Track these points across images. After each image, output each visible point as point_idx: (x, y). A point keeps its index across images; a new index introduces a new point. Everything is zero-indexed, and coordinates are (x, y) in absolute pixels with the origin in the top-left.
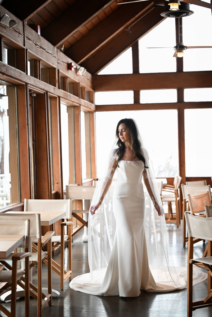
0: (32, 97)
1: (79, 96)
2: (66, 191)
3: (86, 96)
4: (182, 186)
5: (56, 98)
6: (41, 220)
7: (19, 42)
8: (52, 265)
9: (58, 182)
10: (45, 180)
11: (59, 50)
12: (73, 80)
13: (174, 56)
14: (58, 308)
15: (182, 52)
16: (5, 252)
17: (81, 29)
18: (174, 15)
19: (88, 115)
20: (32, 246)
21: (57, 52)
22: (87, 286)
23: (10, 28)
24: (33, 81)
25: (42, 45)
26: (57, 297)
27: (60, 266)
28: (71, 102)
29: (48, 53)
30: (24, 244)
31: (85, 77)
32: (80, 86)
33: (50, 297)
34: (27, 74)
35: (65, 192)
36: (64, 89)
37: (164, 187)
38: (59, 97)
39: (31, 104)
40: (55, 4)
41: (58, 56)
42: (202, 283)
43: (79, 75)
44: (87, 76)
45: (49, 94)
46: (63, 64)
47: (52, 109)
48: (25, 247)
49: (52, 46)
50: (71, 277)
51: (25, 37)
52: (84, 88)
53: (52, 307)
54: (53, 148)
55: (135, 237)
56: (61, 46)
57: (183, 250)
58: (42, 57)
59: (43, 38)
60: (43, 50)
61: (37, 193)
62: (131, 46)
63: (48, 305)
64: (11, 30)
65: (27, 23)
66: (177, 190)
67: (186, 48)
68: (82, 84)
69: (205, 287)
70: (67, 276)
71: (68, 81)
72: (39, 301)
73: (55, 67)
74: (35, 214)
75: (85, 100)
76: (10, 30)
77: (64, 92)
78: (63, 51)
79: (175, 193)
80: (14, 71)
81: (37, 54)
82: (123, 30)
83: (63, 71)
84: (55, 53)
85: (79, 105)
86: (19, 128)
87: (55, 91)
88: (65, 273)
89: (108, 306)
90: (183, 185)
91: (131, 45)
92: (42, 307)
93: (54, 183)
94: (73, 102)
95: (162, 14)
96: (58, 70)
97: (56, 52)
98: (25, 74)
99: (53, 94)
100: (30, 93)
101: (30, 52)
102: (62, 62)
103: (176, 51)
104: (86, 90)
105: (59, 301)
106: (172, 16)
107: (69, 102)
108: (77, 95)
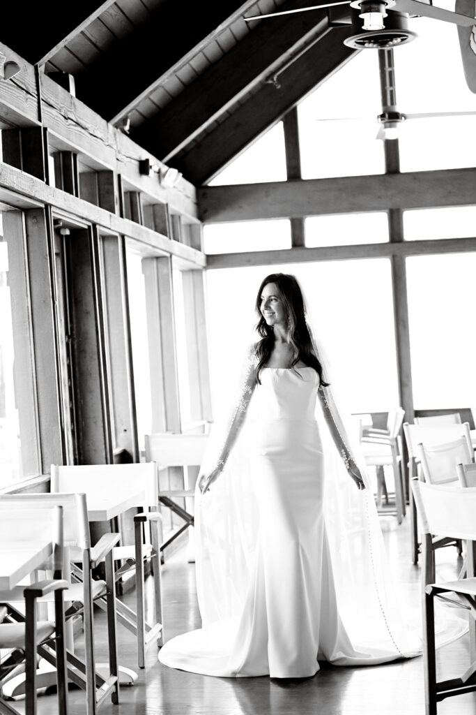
0: (62, 236)
1: (168, 234)
2: (146, 448)
3: (183, 233)
4: (405, 428)
5: (116, 237)
6: (89, 509)
7: (26, 113)
8: (116, 611)
9: (125, 428)
10: (95, 423)
11: (119, 130)
12: (154, 199)
13: (378, 138)
14: (134, 707)
15: (395, 127)
16: (7, 578)
17: (166, 80)
18: (374, 43)
19: (190, 277)
20: (72, 570)
21: (115, 135)
22: (197, 657)
23: (6, 81)
24: (63, 200)
25: (80, 118)
26: (130, 683)
27: (136, 614)
28: (150, 247)
29: (95, 136)
30: (50, 560)
31: (180, 191)
32: (170, 212)
33: (116, 684)
34: (47, 183)
35: (144, 450)
36: (134, 218)
37: (365, 433)
38: (123, 237)
39: (58, 251)
40: (106, 26)
41: (116, 143)
42: (459, 641)
43: (165, 186)
44: (184, 189)
45: (100, 230)
46: (130, 162)
47: (108, 262)
48: (53, 568)
49: (104, 122)
50: (161, 638)
51: (41, 102)
52: (180, 217)
53: (120, 707)
54: (113, 352)
55: (301, 541)
56: (124, 121)
57: (414, 572)
58: (80, 146)
59: (82, 103)
60: (83, 131)
61: (80, 454)
62: (282, 120)
63: (110, 702)
64: (8, 84)
65: (43, 70)
66: (396, 439)
67: (403, 118)
68: (174, 208)
69: (464, 649)
70: (152, 636)
71: (142, 201)
72: (89, 693)
73: (112, 168)
74: (73, 494)
75: (182, 242)
76: (5, 85)
77: (133, 226)
78: (128, 133)
79: (392, 447)
80: (18, 177)
81: (69, 139)
82: (261, 82)
83: (131, 179)
84: (109, 137)
85: (168, 255)
86: (34, 306)
87: (112, 223)
88: (149, 629)
89: (246, 700)
90: (407, 425)
91: (281, 117)
92: (98, 706)
93: (118, 430)
94: (154, 247)
95: (347, 42)
96: (119, 176)
97: (113, 136)
98: (44, 183)
99: (109, 229)
100: (57, 226)
101: (53, 135)
102: (127, 157)
103: (383, 125)
104: (184, 221)
105: (136, 691)
106: (371, 45)
107: (146, 248)
108: (164, 232)
